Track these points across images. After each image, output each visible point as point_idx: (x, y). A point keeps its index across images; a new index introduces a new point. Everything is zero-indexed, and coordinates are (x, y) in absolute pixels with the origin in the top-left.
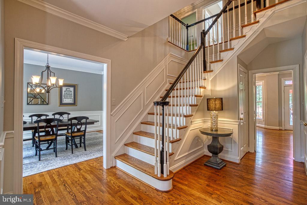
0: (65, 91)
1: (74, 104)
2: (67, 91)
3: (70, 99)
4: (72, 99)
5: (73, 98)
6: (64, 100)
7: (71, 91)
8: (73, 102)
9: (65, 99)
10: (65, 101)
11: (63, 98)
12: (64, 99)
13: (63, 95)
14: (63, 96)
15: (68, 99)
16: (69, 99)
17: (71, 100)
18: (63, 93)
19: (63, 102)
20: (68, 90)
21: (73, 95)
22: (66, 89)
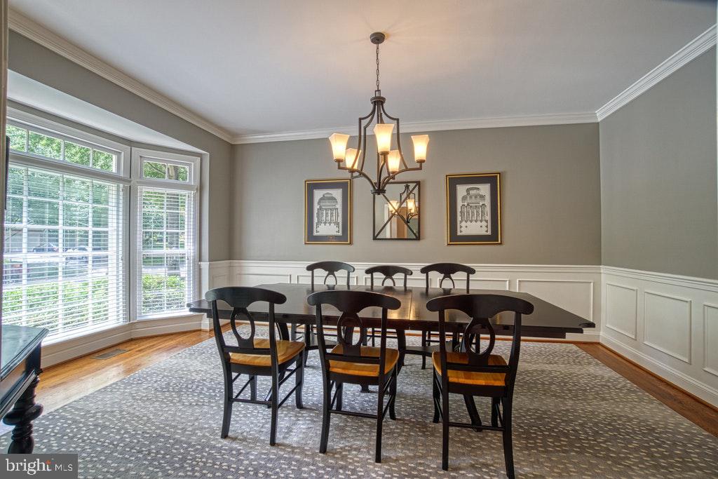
0: (464, 198)
1: (493, 237)
2: (471, 197)
3: (479, 223)
4: (487, 221)
5: (488, 217)
6: (461, 227)
7: (482, 197)
8: (489, 233)
9: (464, 224)
10: (466, 228)
11: (459, 218)
12: (461, 222)
13: (459, 209)
14: (459, 214)
15: (474, 223)
16: (476, 221)
17: (484, 224)
18: (460, 203)
19: (459, 234)
20: (472, 192)
21: (488, 209)
22: (468, 190)
